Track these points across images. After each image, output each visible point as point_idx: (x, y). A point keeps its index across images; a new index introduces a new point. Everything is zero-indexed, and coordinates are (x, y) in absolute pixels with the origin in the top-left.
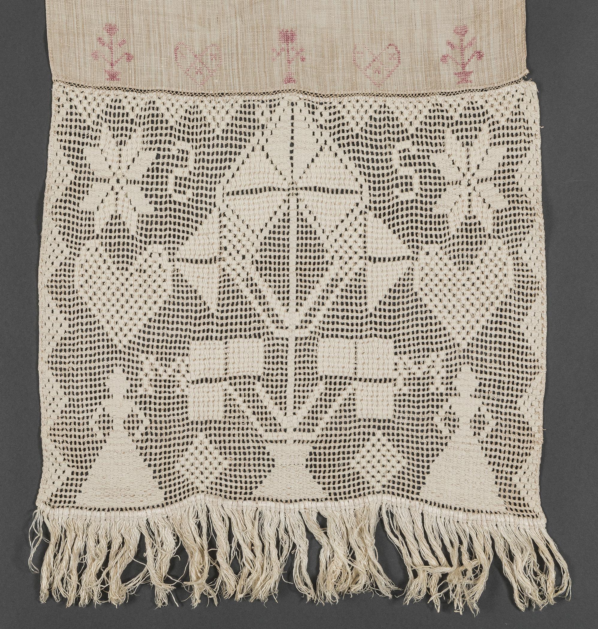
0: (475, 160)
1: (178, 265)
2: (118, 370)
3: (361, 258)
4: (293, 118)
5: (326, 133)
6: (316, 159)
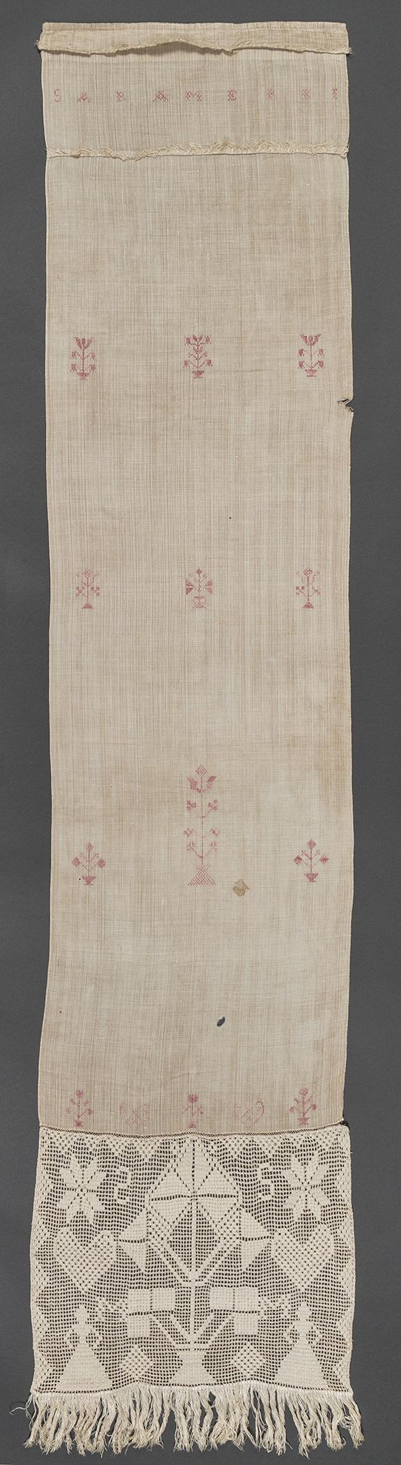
0: (309, 1174)
1: (120, 1243)
2: (82, 1307)
3: (238, 1238)
4: (194, 1150)
5: (215, 1159)
6: (209, 1176)
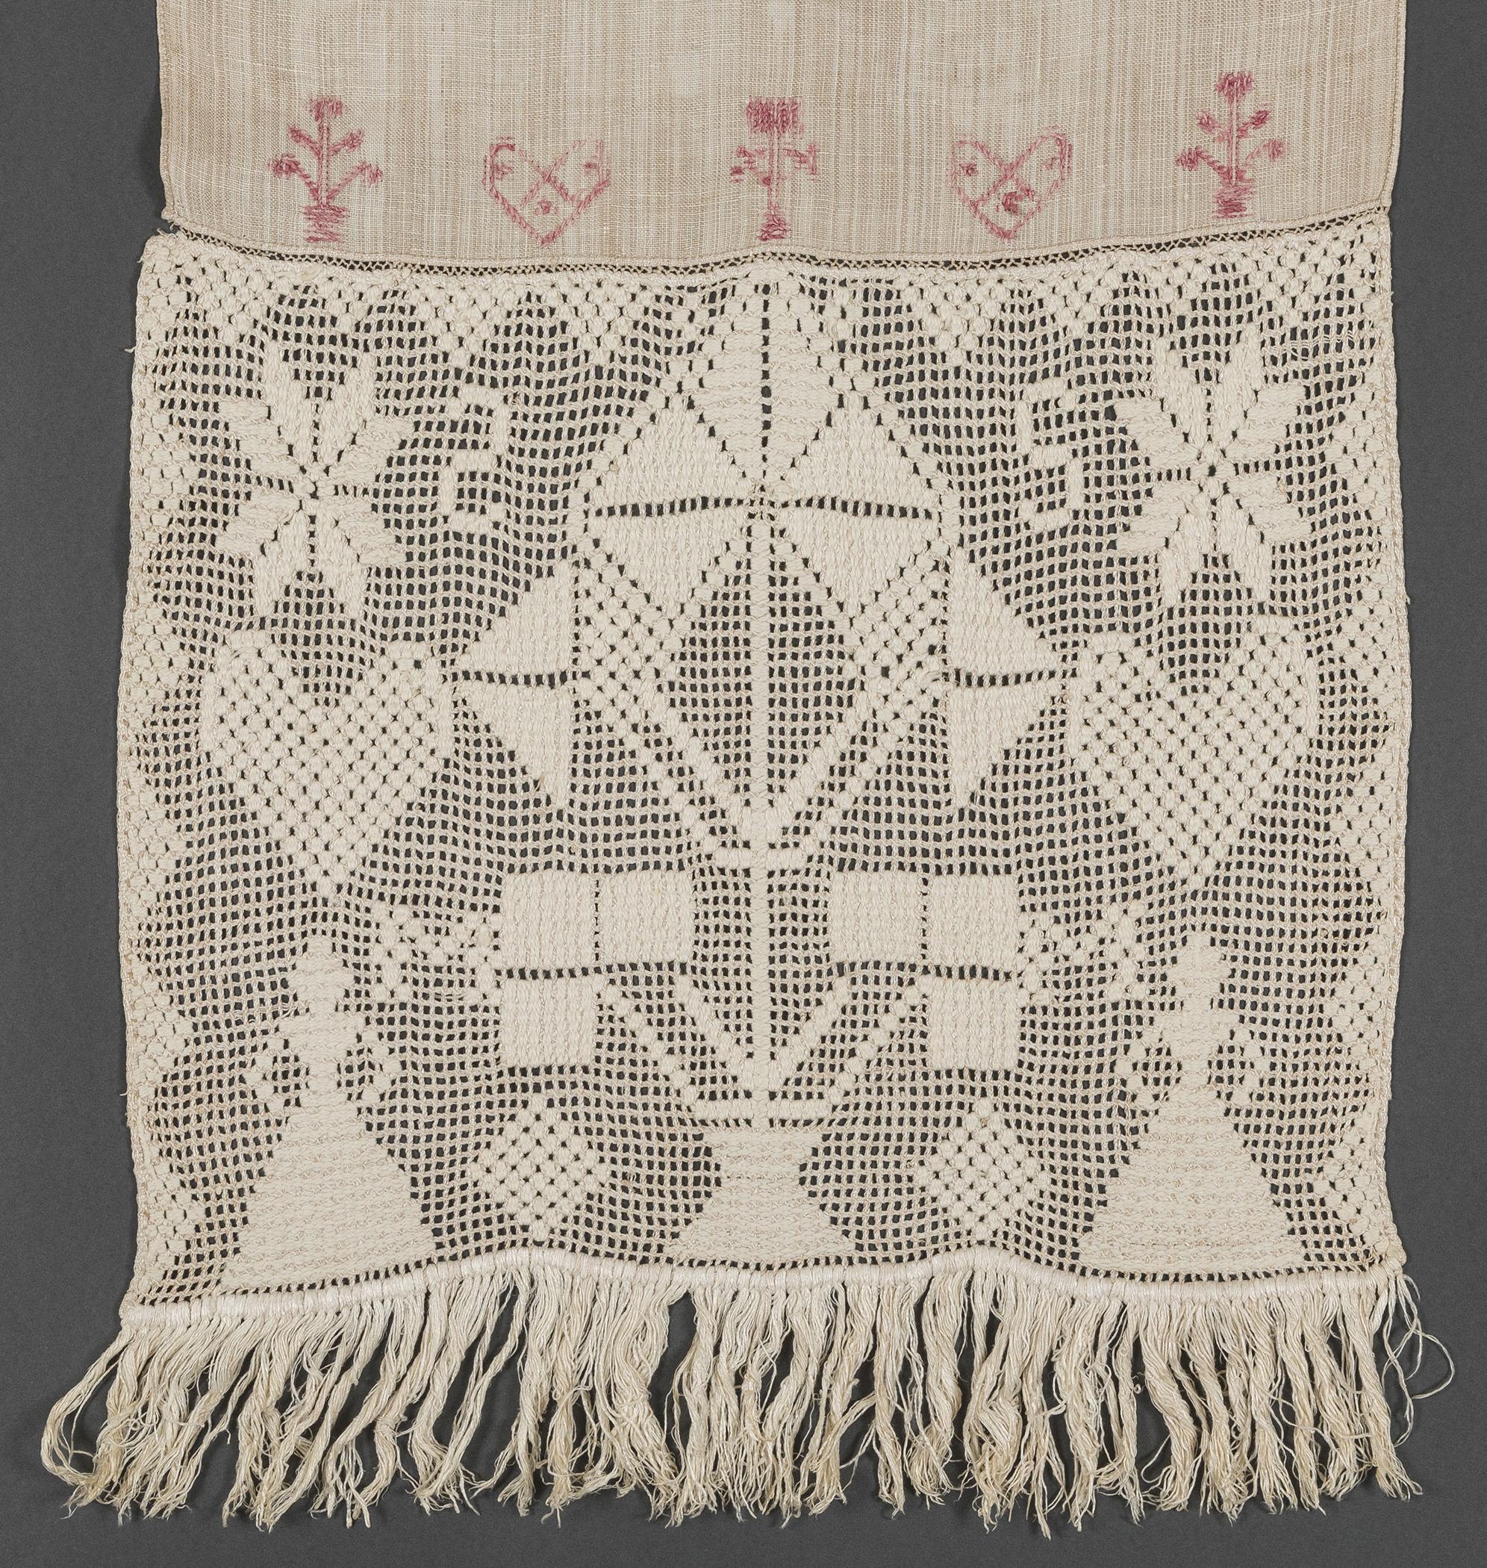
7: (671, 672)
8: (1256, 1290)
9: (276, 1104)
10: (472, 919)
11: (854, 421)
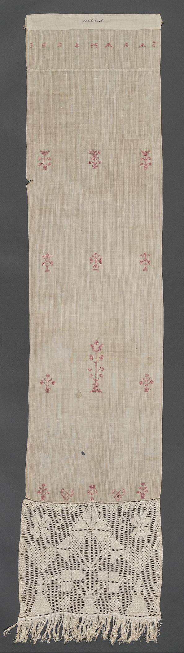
0: (142, 521)
1: (57, 550)
2: (41, 578)
3: (110, 549)
6: (98, 521)
7: (80, 549)
8: (144, 618)
9: (36, 595)
10: (58, 575)
11: (101, 520)
